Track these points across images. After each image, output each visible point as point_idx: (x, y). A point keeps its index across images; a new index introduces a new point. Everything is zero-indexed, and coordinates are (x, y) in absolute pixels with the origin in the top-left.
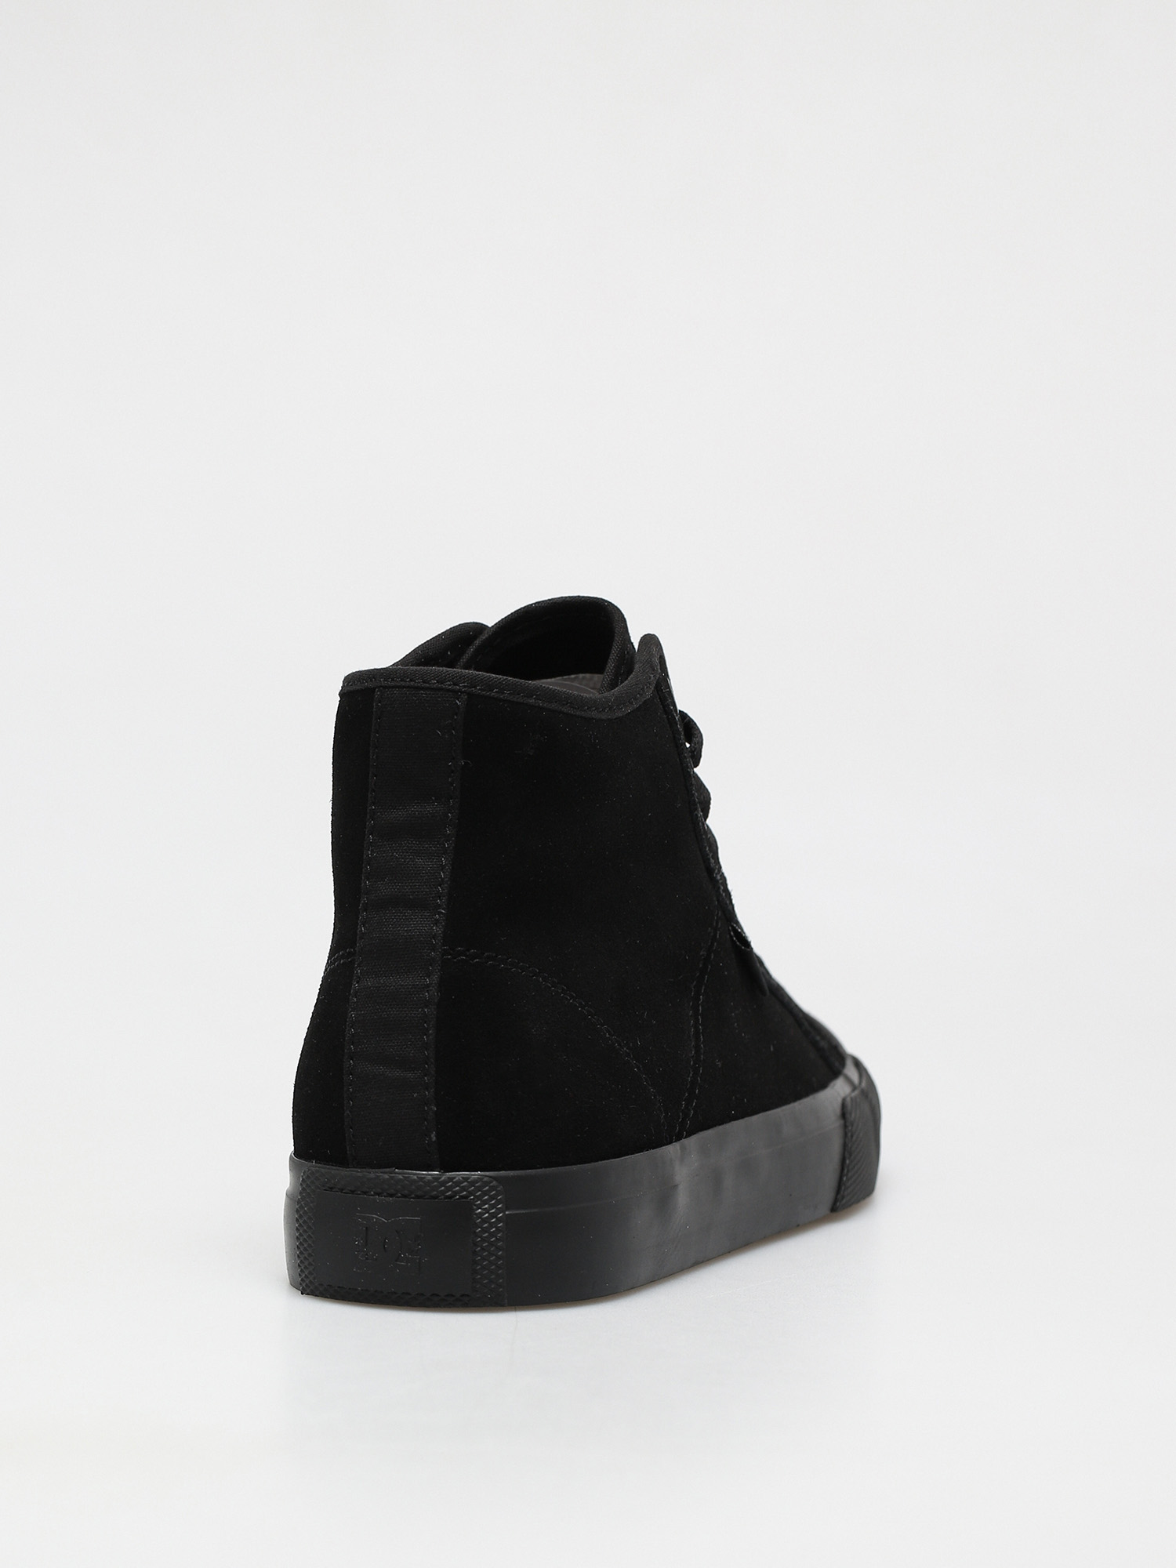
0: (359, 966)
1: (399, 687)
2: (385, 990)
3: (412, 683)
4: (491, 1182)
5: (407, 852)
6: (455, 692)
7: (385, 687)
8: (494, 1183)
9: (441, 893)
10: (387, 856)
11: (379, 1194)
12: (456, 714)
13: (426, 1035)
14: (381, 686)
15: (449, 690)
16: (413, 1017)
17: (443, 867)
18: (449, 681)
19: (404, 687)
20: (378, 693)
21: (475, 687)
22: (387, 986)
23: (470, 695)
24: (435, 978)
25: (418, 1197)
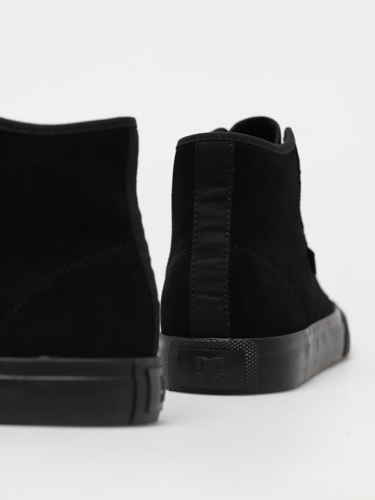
0: (194, 255)
1: (206, 140)
2: (206, 264)
3: (212, 138)
4: (252, 343)
5: (213, 208)
6: (229, 141)
7: (200, 141)
8: (253, 343)
9: (228, 225)
10: (204, 210)
11: (206, 348)
12: (231, 150)
13: (224, 282)
14: (198, 141)
15: (227, 141)
16: (219, 275)
17: (228, 214)
18: (227, 137)
19: (208, 140)
20: (197, 144)
21: (237, 139)
22: (207, 263)
23: (235, 142)
24: (227, 259)
25: (223, 349)
